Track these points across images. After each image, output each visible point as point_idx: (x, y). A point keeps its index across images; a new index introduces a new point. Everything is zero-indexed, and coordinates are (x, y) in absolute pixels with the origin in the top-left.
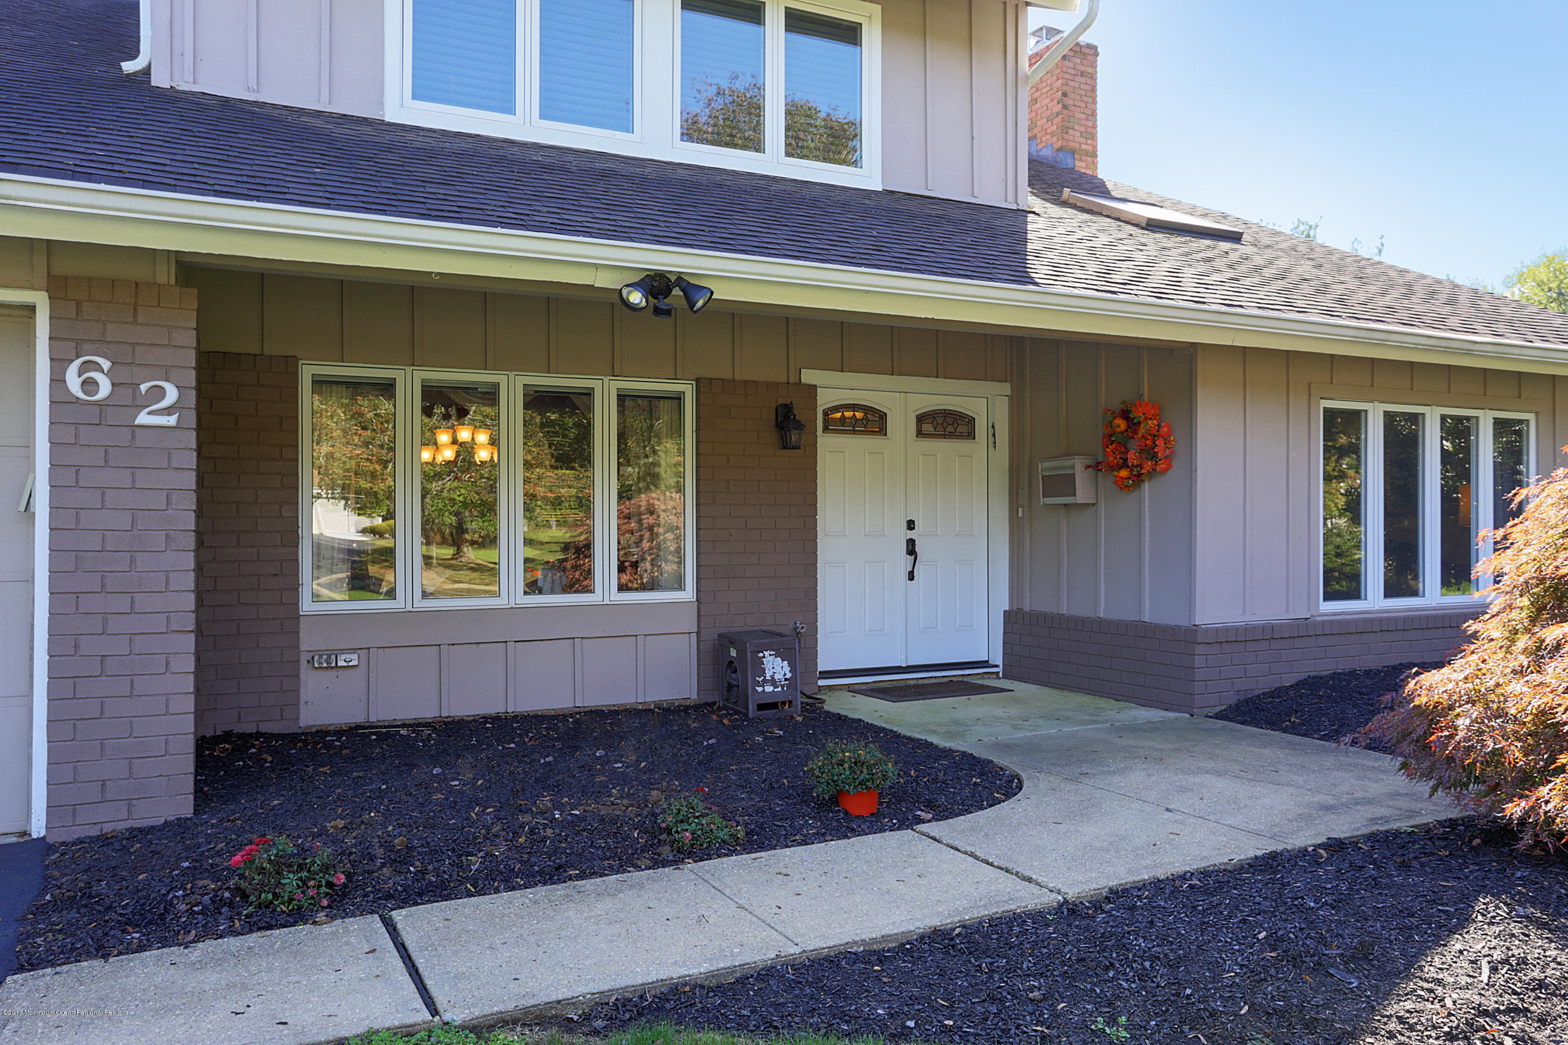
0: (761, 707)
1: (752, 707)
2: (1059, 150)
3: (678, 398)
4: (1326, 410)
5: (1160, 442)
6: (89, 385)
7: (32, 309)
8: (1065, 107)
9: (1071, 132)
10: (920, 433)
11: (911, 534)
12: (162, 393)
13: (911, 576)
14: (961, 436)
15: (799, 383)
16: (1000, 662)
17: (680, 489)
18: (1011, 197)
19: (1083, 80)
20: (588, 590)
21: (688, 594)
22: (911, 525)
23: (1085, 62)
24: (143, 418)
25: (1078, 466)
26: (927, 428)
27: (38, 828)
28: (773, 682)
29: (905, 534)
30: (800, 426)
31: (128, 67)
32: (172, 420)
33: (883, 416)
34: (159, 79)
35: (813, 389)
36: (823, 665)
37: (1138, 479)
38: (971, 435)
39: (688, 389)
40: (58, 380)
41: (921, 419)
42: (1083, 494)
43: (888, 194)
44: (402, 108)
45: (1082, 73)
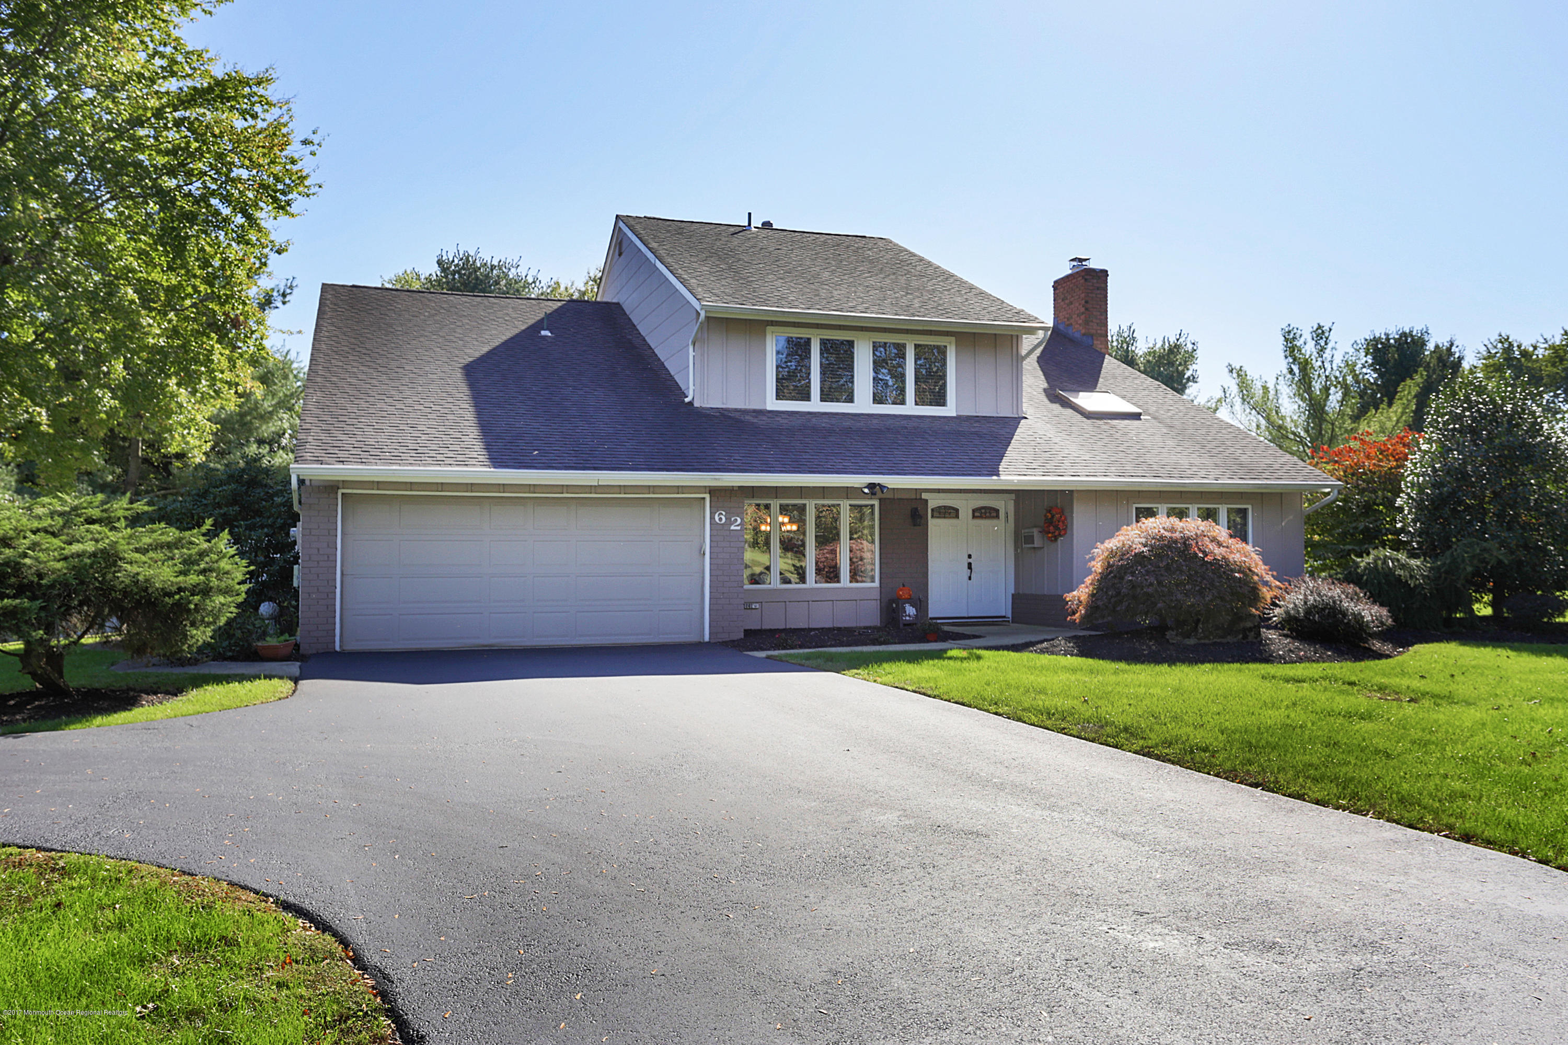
0: (905, 625)
1: (901, 626)
2: (1084, 335)
3: (872, 506)
4: (1137, 508)
5: (1061, 524)
6: (720, 519)
7: (704, 498)
8: (1086, 309)
9: (1090, 324)
10: (974, 517)
11: (970, 560)
12: (736, 520)
13: (970, 578)
14: (993, 517)
15: (921, 499)
16: (1010, 616)
17: (873, 542)
18: (1015, 411)
19: (1099, 292)
20: (839, 581)
21: (877, 584)
22: (970, 556)
23: (1099, 281)
24: (733, 528)
25: (1035, 532)
26: (977, 514)
27: (707, 638)
28: (909, 616)
29: (966, 561)
30: (921, 517)
31: (687, 400)
32: (739, 528)
33: (957, 510)
34: (696, 404)
35: (926, 501)
36: (930, 615)
37: (1056, 538)
38: (997, 517)
39: (876, 503)
40: (712, 518)
41: (974, 511)
42: (1037, 543)
43: (958, 418)
44: (773, 404)
45: (1098, 289)
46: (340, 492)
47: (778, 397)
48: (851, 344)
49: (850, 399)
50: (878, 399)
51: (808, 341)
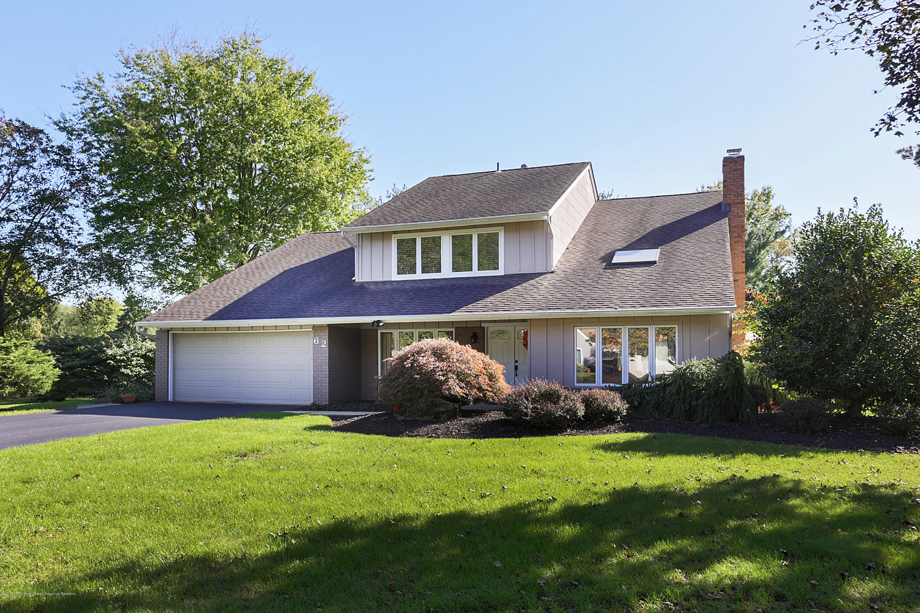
3: (451, 332)
6: (316, 342)
7: (311, 331)
9: (728, 196)
10: (519, 337)
11: (516, 364)
12: (324, 342)
13: (517, 375)
15: (481, 327)
19: (736, 172)
22: (516, 361)
23: (737, 165)
24: (322, 346)
29: (514, 364)
30: (476, 337)
31: (353, 279)
32: (325, 346)
33: (508, 333)
34: (358, 281)
35: (485, 328)
39: (453, 330)
40: (313, 342)
41: (519, 333)
43: (505, 275)
44: (396, 277)
45: (735, 170)
46: (170, 332)
47: (398, 274)
48: (440, 238)
49: (439, 270)
50: (455, 269)
51: (414, 240)
